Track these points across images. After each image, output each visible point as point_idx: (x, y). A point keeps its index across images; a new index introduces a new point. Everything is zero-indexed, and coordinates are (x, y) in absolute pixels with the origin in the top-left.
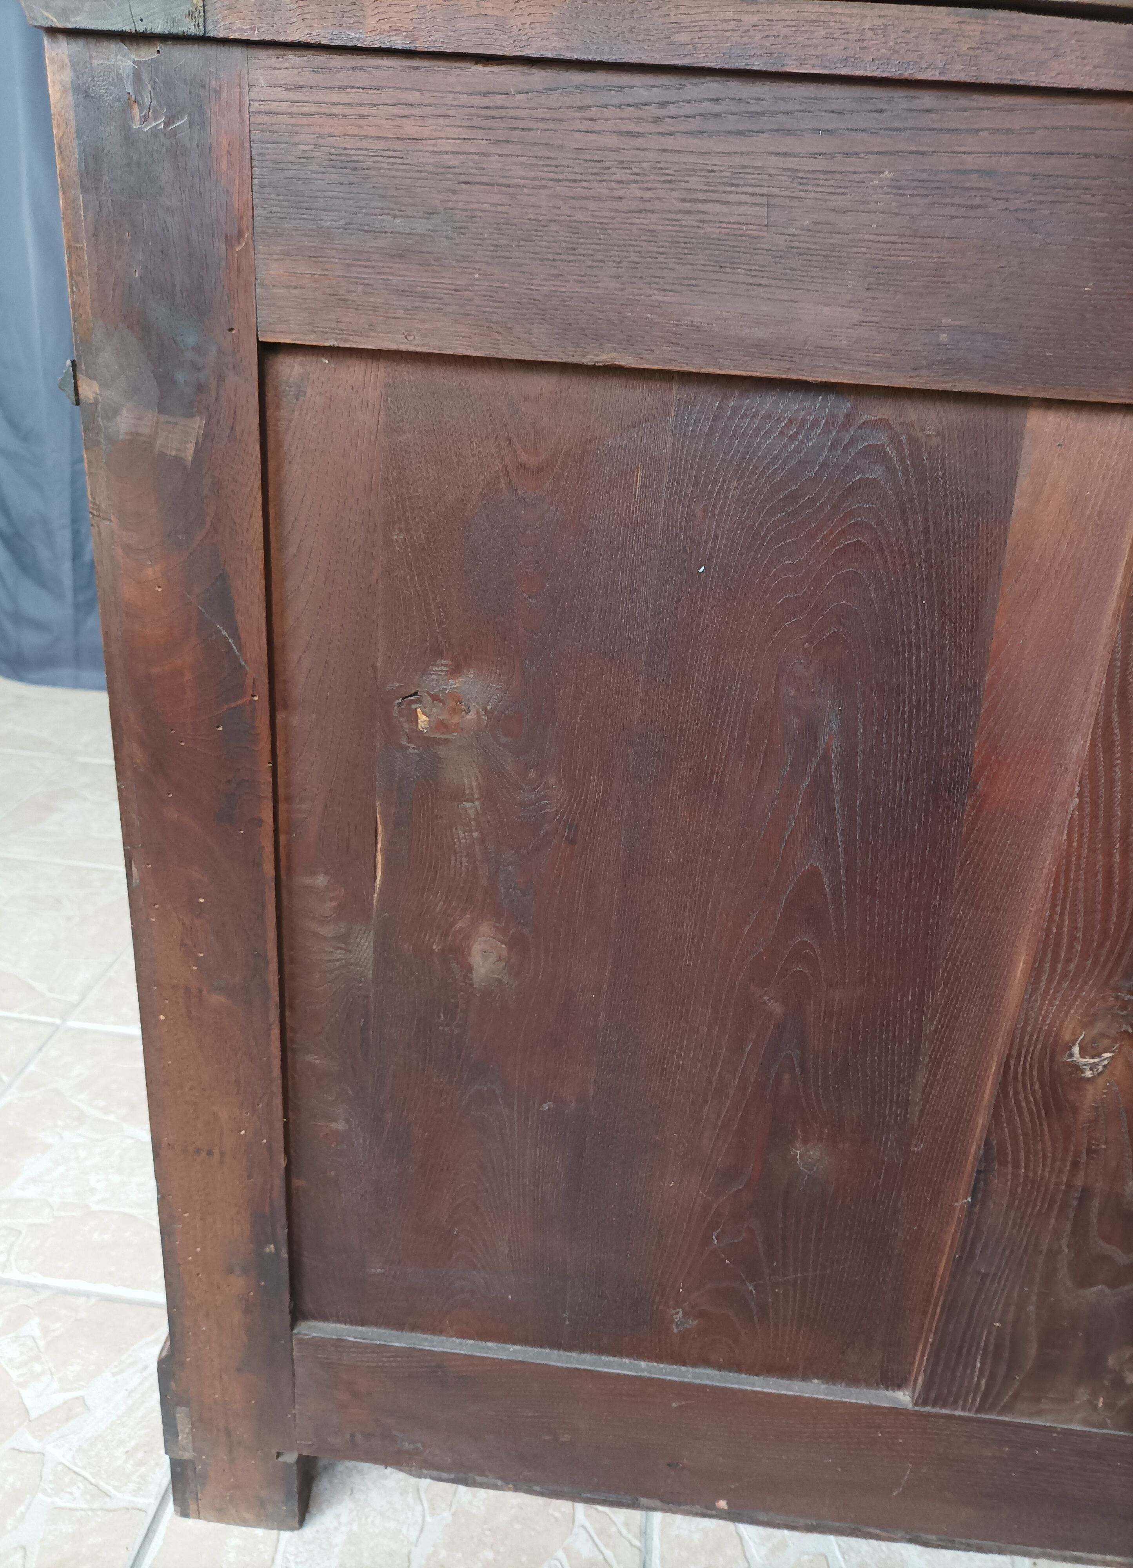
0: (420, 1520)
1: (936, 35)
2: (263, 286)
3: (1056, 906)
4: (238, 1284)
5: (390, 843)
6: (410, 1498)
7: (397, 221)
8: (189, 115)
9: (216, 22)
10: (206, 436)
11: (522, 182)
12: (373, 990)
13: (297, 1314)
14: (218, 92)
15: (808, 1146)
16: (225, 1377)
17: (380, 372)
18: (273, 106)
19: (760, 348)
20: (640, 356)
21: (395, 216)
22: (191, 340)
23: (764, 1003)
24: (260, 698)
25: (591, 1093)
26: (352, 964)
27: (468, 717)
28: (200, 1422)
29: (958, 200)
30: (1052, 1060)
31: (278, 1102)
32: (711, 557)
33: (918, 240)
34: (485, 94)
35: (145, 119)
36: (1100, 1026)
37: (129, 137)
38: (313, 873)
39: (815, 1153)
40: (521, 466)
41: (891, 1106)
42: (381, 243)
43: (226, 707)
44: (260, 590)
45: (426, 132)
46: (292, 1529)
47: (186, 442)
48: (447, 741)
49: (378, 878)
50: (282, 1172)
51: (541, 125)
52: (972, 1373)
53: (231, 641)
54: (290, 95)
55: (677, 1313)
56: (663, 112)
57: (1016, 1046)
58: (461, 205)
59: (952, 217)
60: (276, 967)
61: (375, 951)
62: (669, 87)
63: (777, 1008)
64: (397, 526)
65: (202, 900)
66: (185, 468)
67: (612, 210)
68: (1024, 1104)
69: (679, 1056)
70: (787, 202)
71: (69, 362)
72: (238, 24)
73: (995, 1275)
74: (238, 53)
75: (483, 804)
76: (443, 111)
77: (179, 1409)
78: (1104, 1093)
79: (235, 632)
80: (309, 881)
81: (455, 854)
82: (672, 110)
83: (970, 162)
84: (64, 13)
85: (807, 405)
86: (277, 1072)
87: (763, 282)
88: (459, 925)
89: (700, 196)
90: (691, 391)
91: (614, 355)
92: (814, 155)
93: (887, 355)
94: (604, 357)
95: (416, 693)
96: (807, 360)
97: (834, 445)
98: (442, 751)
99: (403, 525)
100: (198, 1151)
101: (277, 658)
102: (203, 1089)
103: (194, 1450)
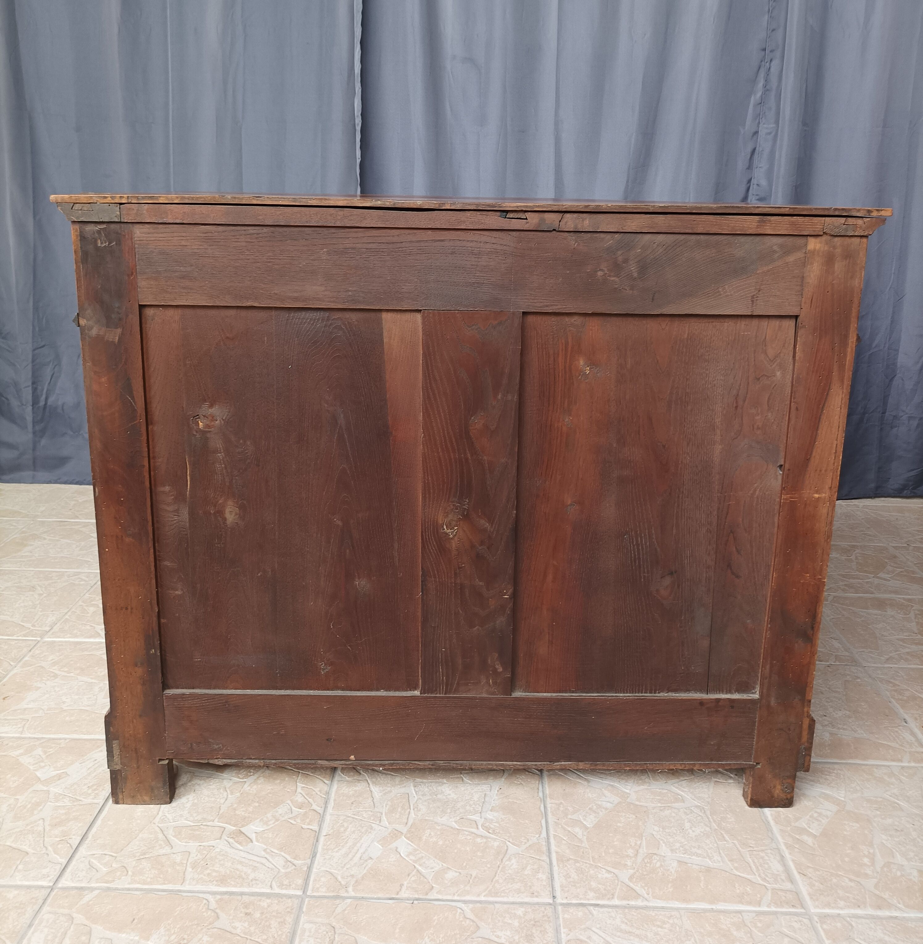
0: (226, 797)
1: (331, 215)
2: (140, 288)
3: (425, 473)
4: (139, 671)
5: (192, 472)
6: (222, 791)
7: (181, 268)
8: (116, 242)
9: (124, 218)
10: (122, 334)
11: (219, 256)
12: (189, 531)
13: (165, 686)
14: (124, 236)
15: (361, 580)
16: (135, 721)
17: (180, 311)
18: (142, 239)
19: (296, 299)
20: (260, 303)
21: (180, 267)
22: (117, 305)
23: (335, 521)
24: (143, 420)
25: (276, 567)
26: (180, 521)
27: (217, 422)
28: (124, 748)
29: (346, 256)
30: (437, 532)
31: (154, 581)
32: (292, 363)
33: (337, 267)
34: (205, 233)
35: (102, 243)
36: (450, 516)
37: (97, 249)
38: (164, 486)
39: (363, 583)
40: (227, 338)
41: (388, 559)
42: (176, 274)
43: (130, 425)
44: (142, 383)
45: (188, 244)
46: (166, 803)
47: (116, 336)
48: (210, 431)
49: (189, 486)
50: (156, 614)
51: (223, 241)
52: (440, 674)
53: (132, 401)
54: (146, 236)
55: (322, 664)
56: (259, 236)
57: (423, 528)
58: (200, 263)
59: (346, 260)
60: (151, 524)
61: (189, 514)
62: (259, 230)
63: (340, 523)
64: (188, 359)
65: (122, 499)
66: (115, 344)
67: (246, 262)
68: (432, 551)
69: (307, 547)
70: (298, 258)
71: (76, 314)
72: (130, 218)
73: (438, 626)
74: (130, 225)
75: (225, 454)
76: (193, 238)
77: (114, 742)
78: (459, 543)
79: (133, 398)
80: (162, 489)
81: (216, 473)
82: (261, 235)
83: (348, 246)
84: (77, 218)
85: (315, 314)
86: (153, 569)
87: (294, 280)
88: (220, 502)
89: (272, 258)
90: (278, 312)
91: (252, 303)
92: (304, 246)
93: (334, 299)
94: (249, 304)
95: (198, 415)
96: (311, 302)
97: (325, 326)
98: (208, 435)
99: (190, 359)
100: (122, 609)
101: (148, 406)
102: (124, 580)
103: (121, 764)
